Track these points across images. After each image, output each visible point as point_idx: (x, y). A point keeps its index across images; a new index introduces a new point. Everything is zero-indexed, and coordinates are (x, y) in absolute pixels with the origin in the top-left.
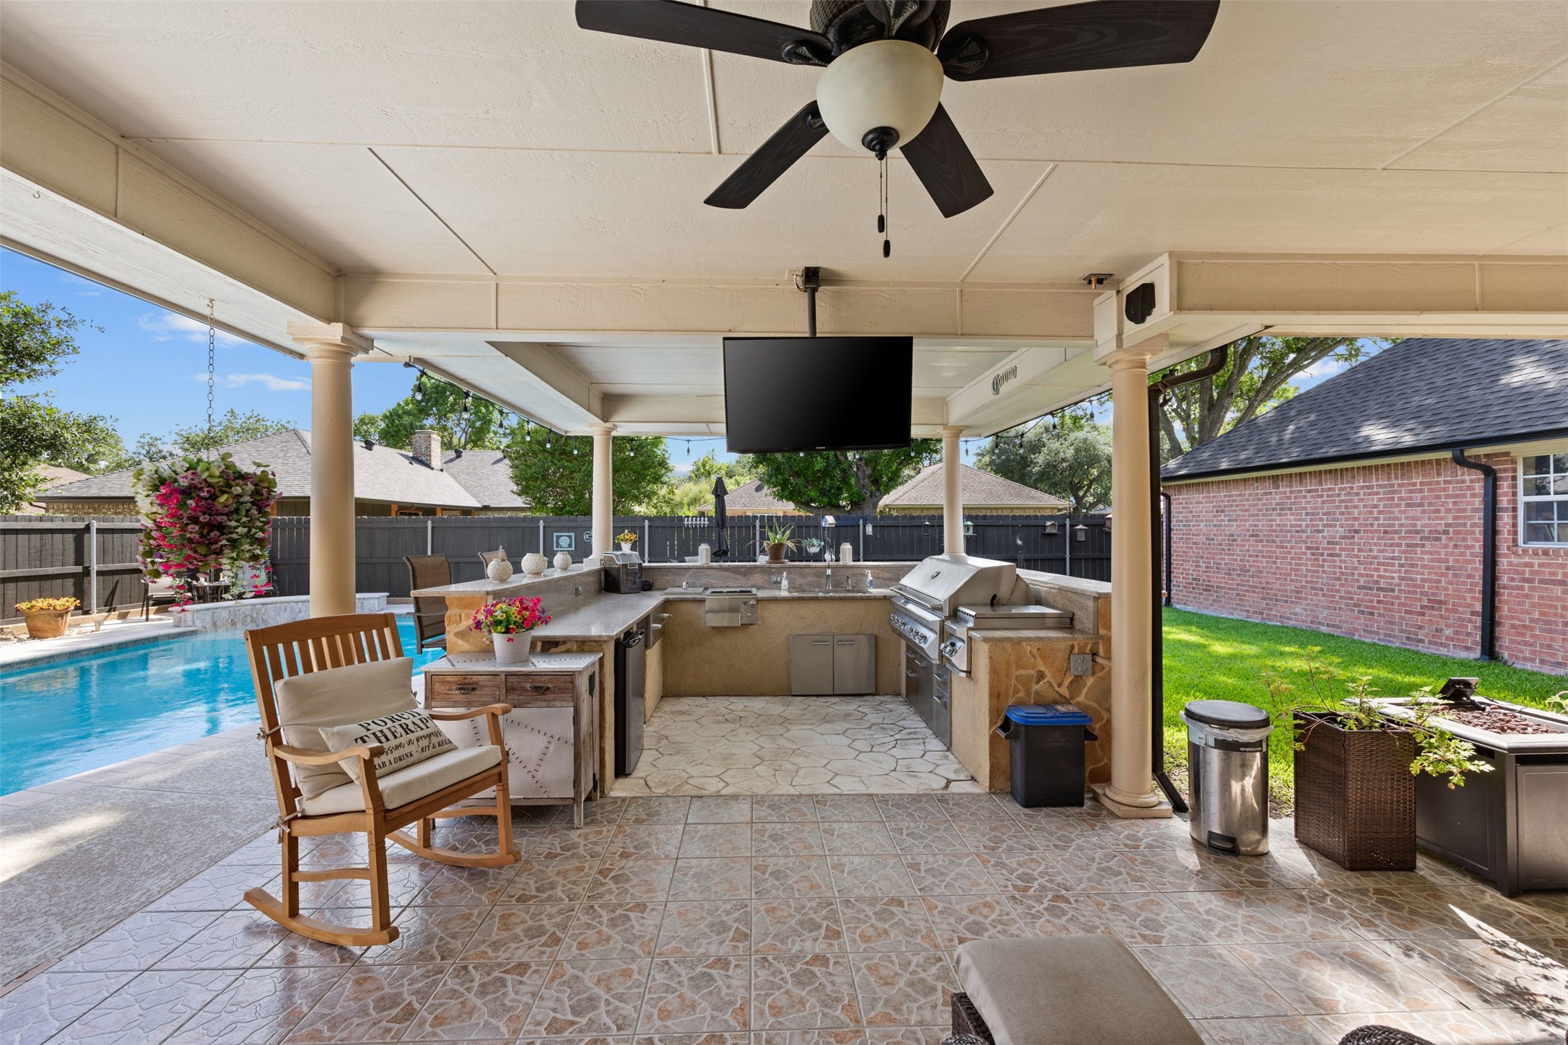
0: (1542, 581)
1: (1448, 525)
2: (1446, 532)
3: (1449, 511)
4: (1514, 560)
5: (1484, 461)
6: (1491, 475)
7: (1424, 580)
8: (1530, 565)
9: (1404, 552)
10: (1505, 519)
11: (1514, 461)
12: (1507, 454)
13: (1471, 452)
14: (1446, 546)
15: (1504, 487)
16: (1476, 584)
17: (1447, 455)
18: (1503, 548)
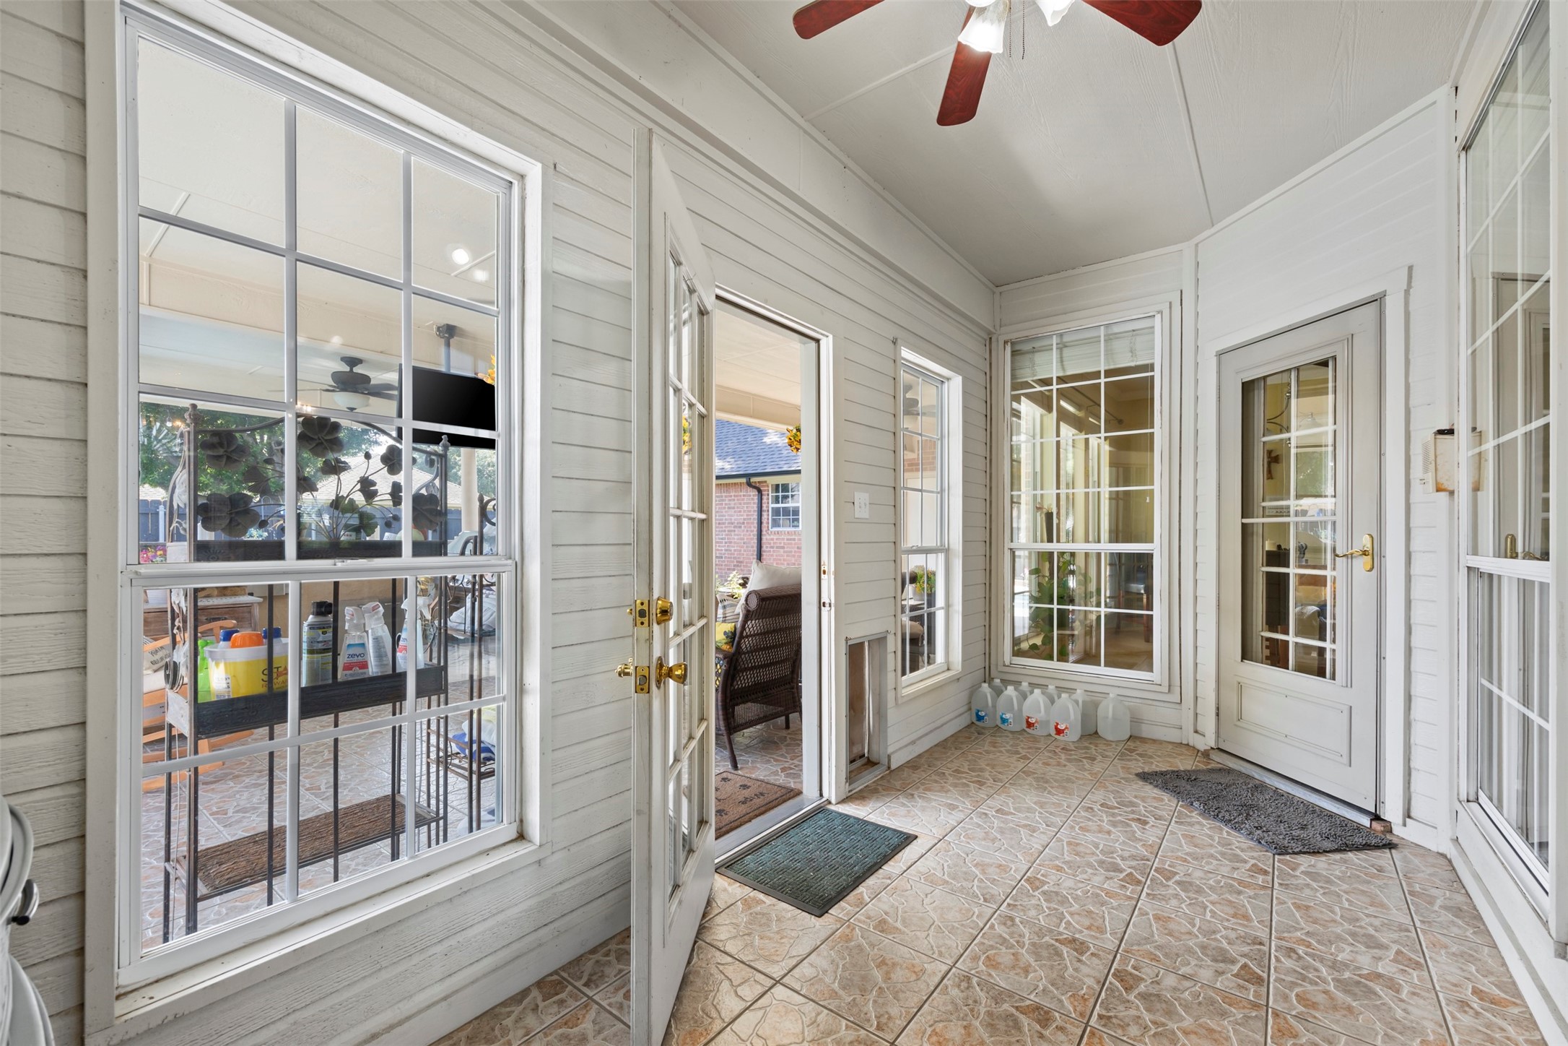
0: (777, 547)
1: (744, 519)
2: (743, 523)
3: (744, 511)
4: (768, 537)
5: (758, 485)
6: (760, 491)
7: (735, 550)
8: (772, 539)
9: (727, 535)
10: (765, 514)
11: (768, 486)
12: (765, 482)
13: (753, 480)
14: (743, 531)
15: (765, 498)
16: (754, 551)
17: (744, 480)
18: (764, 533)
